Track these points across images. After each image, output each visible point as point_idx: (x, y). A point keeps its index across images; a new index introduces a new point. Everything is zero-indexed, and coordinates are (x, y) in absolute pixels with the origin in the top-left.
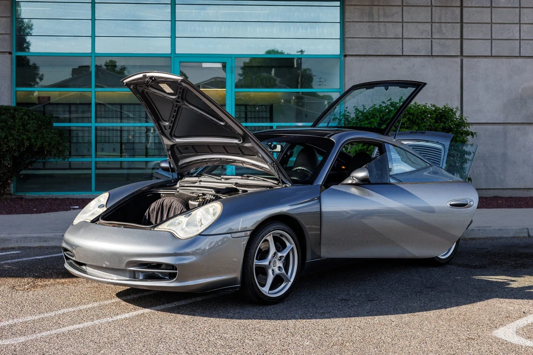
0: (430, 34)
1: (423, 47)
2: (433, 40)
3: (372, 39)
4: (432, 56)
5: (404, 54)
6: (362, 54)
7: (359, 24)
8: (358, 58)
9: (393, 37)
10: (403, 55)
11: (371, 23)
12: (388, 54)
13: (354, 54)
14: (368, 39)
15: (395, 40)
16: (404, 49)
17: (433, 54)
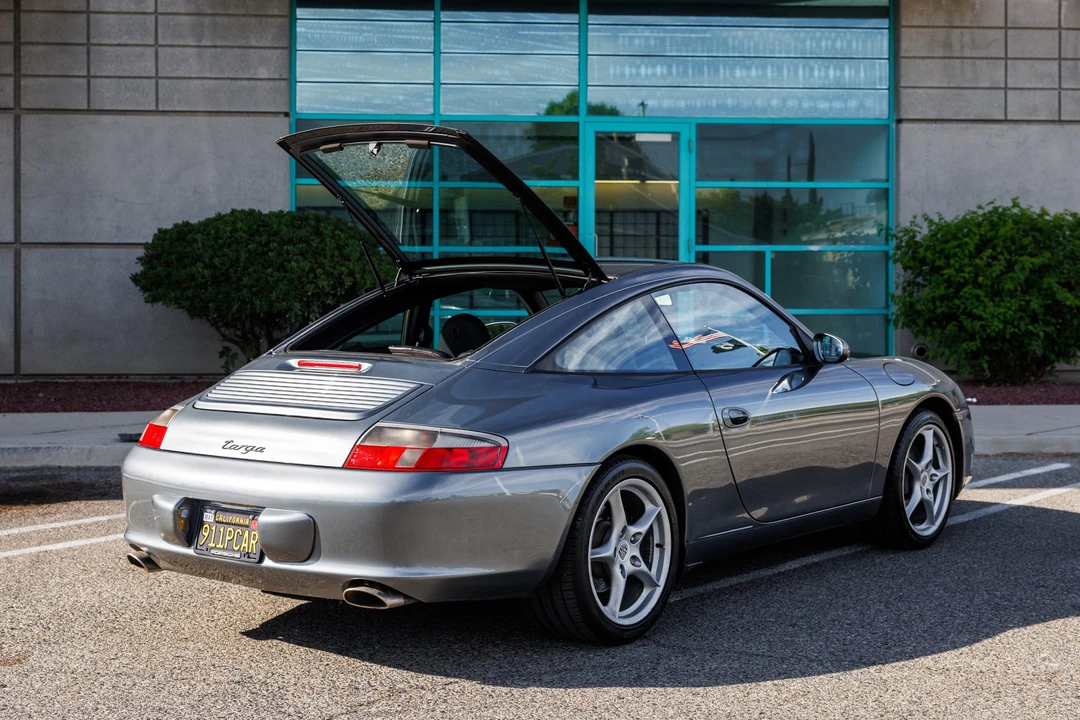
0: (1057, 80)
1: (1043, 104)
2: (1063, 93)
3: (948, 91)
4: (1060, 122)
5: (1009, 118)
6: (932, 117)
7: (927, 61)
8: (924, 125)
9: (988, 85)
10: (1006, 121)
11: (947, 61)
12: (978, 118)
13: (917, 117)
14: (942, 91)
15: (993, 91)
16: (1009, 109)
17: (1062, 118)
